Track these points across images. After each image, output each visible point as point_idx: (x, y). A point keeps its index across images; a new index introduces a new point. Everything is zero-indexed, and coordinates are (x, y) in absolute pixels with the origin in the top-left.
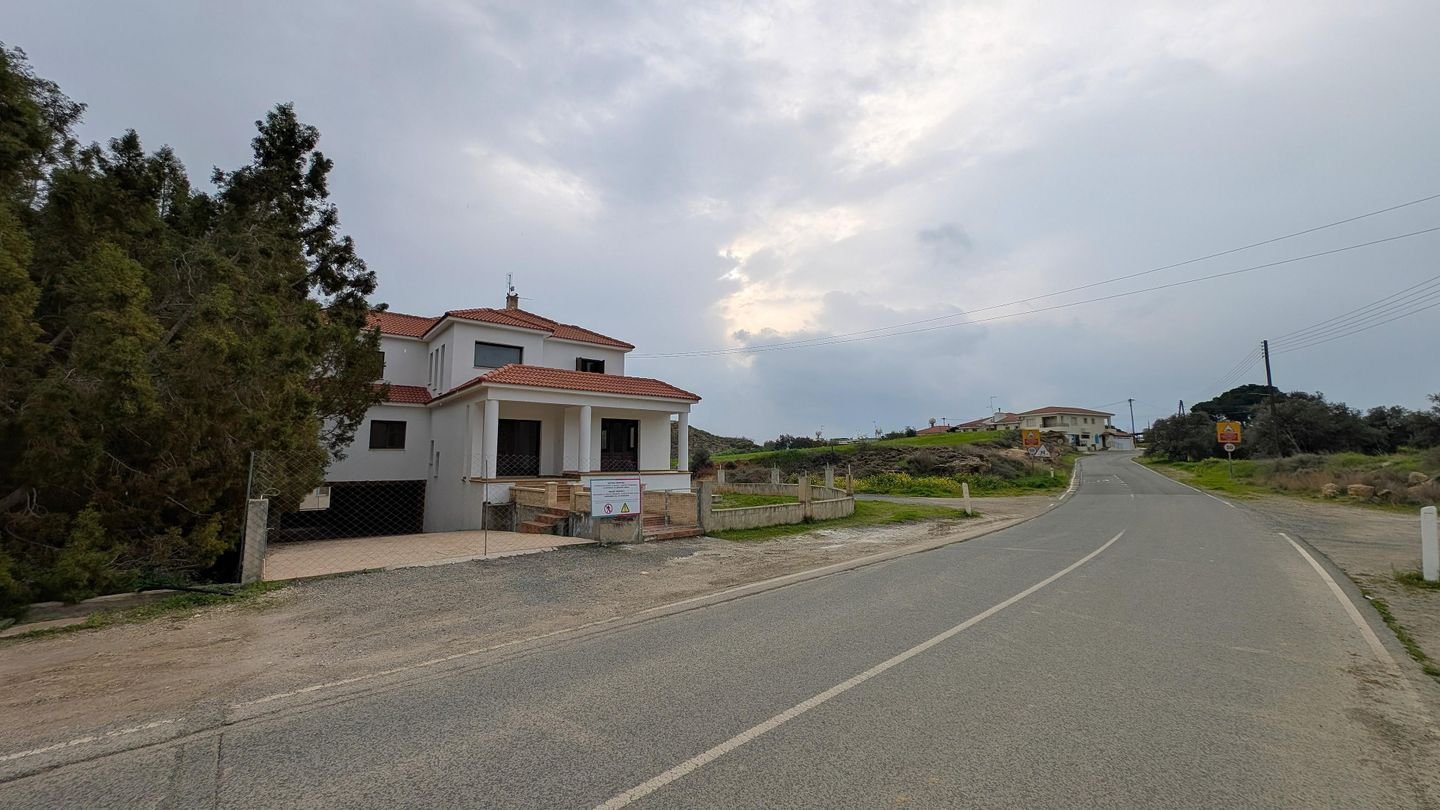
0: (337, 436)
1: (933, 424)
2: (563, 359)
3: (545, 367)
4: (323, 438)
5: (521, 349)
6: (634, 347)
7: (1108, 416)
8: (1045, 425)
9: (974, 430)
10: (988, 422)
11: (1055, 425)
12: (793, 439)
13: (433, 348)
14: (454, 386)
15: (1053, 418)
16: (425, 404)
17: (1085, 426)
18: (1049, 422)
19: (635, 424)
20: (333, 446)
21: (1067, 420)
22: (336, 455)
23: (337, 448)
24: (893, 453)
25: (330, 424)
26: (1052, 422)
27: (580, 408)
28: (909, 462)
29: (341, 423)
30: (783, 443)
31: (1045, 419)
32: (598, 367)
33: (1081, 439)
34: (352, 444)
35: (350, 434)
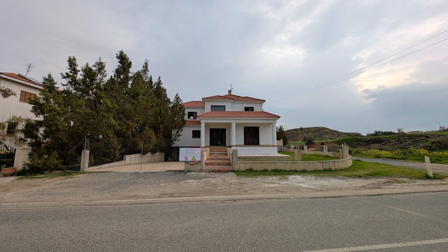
2: (240, 107)
3: (235, 111)
5: (225, 106)
6: (265, 101)
12: (382, 132)
19: (258, 128)
24: (422, 138)
27: (231, 123)
28: (433, 143)
30: (377, 134)
32: (252, 109)
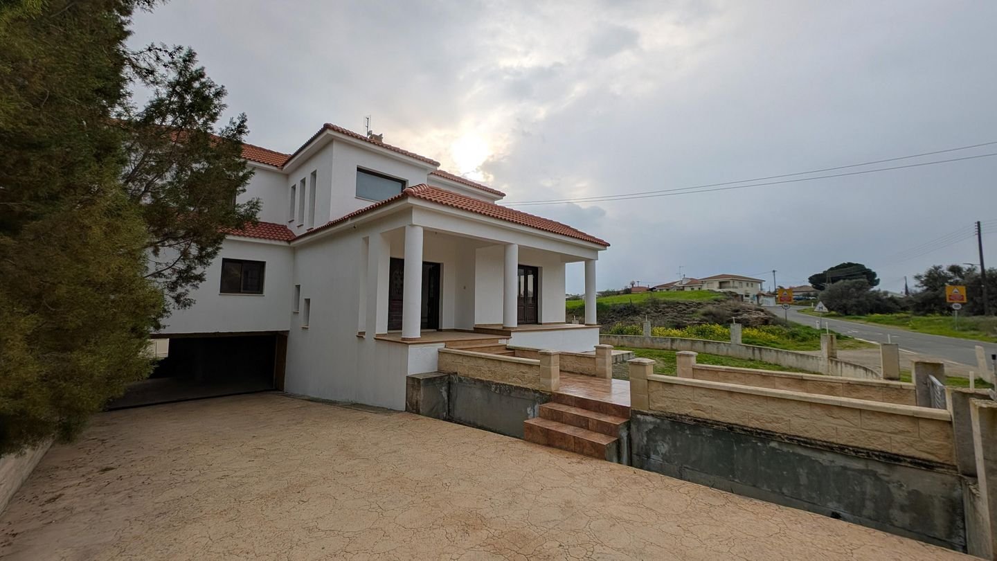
0: (180, 272)
1: (633, 285)
4: (159, 274)
7: (760, 282)
8: (720, 288)
9: (667, 290)
10: (677, 284)
11: (730, 287)
13: (296, 180)
14: (334, 217)
15: (726, 282)
16: (289, 242)
17: (747, 288)
18: (723, 285)
19: (541, 272)
20: (173, 286)
21: (737, 284)
22: (177, 299)
23: (180, 290)
25: (169, 254)
26: (726, 285)
27: (506, 246)
29: (185, 255)
31: (721, 283)
33: (744, 298)
34: (201, 285)
35: (198, 270)
